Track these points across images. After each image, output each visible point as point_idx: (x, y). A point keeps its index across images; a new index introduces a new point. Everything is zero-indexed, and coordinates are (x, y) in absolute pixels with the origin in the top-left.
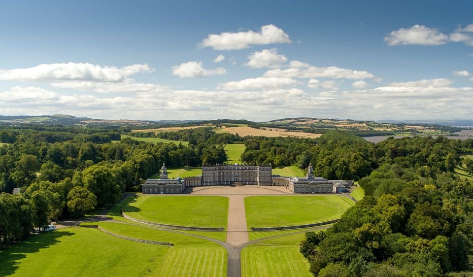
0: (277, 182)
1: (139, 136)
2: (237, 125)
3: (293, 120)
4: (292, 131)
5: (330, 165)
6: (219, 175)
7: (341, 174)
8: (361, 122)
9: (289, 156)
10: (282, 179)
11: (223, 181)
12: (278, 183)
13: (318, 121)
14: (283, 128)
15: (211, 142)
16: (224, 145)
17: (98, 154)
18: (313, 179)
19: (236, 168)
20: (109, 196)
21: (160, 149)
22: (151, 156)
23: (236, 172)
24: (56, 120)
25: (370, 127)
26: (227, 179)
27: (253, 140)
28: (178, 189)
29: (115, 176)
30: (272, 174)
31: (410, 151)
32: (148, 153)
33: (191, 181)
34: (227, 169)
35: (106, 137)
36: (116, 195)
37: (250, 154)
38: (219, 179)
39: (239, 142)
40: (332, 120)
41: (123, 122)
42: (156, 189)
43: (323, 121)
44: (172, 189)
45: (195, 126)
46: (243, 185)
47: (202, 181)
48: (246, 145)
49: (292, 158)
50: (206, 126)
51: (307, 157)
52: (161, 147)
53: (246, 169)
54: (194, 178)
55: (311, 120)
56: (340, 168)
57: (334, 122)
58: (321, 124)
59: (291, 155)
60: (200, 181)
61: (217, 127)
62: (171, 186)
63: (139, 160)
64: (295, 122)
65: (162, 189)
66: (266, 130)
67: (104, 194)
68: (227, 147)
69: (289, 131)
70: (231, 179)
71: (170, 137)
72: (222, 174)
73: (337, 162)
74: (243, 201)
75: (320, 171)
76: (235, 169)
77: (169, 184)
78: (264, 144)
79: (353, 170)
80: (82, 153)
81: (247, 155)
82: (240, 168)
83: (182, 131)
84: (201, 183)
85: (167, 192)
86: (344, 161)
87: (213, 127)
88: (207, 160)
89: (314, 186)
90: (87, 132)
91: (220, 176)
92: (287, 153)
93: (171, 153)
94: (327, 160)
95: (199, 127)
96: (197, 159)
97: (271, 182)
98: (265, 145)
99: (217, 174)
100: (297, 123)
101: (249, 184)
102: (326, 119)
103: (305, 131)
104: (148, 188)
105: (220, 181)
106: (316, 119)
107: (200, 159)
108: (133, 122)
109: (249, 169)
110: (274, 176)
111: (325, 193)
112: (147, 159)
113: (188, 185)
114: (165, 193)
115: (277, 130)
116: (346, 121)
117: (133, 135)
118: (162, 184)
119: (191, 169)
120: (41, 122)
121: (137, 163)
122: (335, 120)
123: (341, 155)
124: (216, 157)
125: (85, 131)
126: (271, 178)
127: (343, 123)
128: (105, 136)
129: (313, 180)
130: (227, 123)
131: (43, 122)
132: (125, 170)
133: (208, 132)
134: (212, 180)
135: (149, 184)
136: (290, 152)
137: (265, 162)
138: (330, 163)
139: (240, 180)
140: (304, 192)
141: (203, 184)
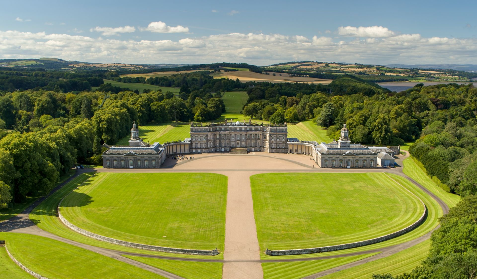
0: (295, 148)
1: (127, 81)
2: (237, 69)
3: (297, 64)
4: (297, 76)
5: (364, 123)
6: (214, 138)
7: (380, 136)
8: (370, 67)
9: (304, 109)
10: (301, 145)
11: (220, 146)
12: (296, 151)
13: (324, 65)
14: (287, 73)
15: (207, 89)
16: (222, 93)
17: (60, 106)
18: (348, 147)
19: (238, 129)
20: (36, 181)
21: (140, 100)
22: (124, 110)
23: (238, 134)
24: (43, 63)
25: (381, 72)
26: (225, 144)
27: (257, 87)
28: (154, 162)
29: (56, 146)
30: (288, 137)
31: (452, 102)
32: (121, 105)
33: (175, 147)
34: (225, 130)
35: (85, 83)
36: (50, 179)
37: (254, 106)
38: (214, 143)
39: (240, 89)
40: (339, 64)
41: (115, 66)
42: (123, 162)
43: (330, 65)
44: (146, 162)
45: (191, 70)
46: (248, 152)
47: (191, 147)
48: (249, 93)
49: (307, 110)
50: (203, 70)
51: (329, 111)
52: (141, 97)
53: (251, 130)
54: (179, 143)
55: (317, 64)
56: (379, 128)
57: (342, 66)
58: (327, 69)
59: (307, 107)
60: (187, 147)
61: (215, 71)
62: (143, 157)
63: (105, 117)
64: (299, 66)
65: (131, 162)
66: (269, 74)
67: (29, 179)
68: (227, 96)
69: (294, 76)
70: (230, 144)
71: (161, 83)
72: (218, 137)
73: (375, 120)
74: (249, 184)
75: (351, 131)
76: (236, 130)
77: (142, 154)
78: (270, 92)
79: (395, 131)
80: (38, 105)
81: (251, 107)
82: (243, 129)
83: (175, 76)
84: (190, 150)
85: (139, 166)
86: (384, 119)
87: (211, 71)
88: (201, 113)
89: (350, 158)
90: (68, 76)
91: (215, 140)
92: (301, 104)
93: (154, 105)
94: (361, 117)
95: (195, 71)
96: (188, 112)
97: (286, 148)
98: (271, 94)
99: (212, 138)
100: (302, 67)
101: (255, 151)
102: (333, 63)
103: (312, 76)
104: (112, 160)
105: (215, 147)
106: (321, 63)
107: (192, 111)
108: (125, 66)
109: (256, 130)
110: (291, 140)
111: (366, 168)
112: (119, 114)
113: (171, 153)
114: (136, 167)
115: (281, 75)
116: (354, 65)
117: (120, 80)
118: (130, 154)
119: (180, 124)
120: (25, 66)
121: (103, 121)
122: (342, 64)
123: (376, 109)
124: (212, 110)
125: (67, 76)
126: (286, 144)
127: (351, 67)
128: (84, 81)
129: (350, 149)
130: (227, 66)
131: (28, 66)
132: (78, 134)
133: (205, 77)
134: (204, 146)
135: (112, 154)
136: (305, 104)
137: (273, 116)
138: (365, 120)
139: (243, 145)
140: (336, 166)
141: (193, 150)
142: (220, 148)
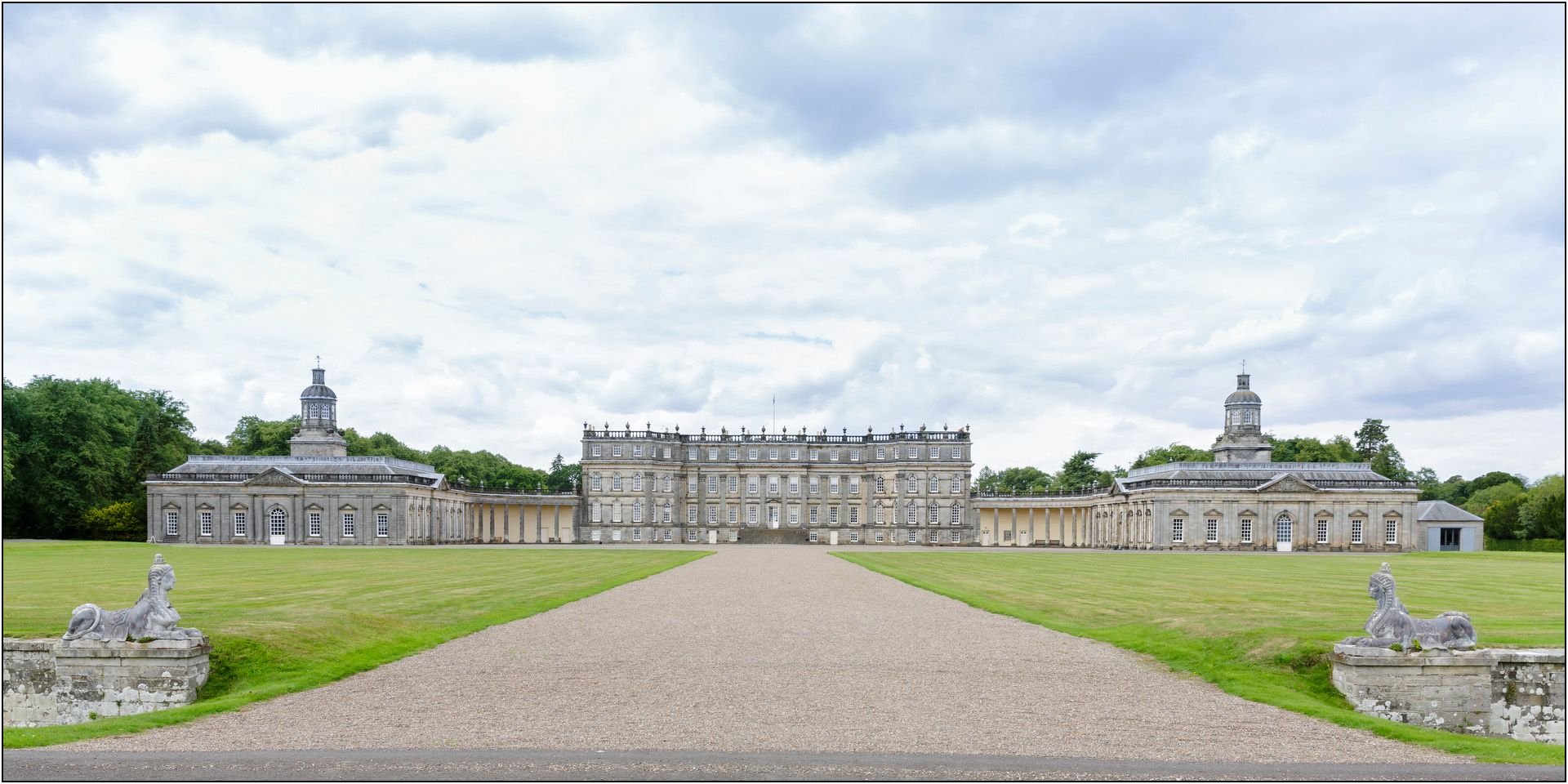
0: (1005, 525)
6: (676, 490)
10: (1031, 507)
11: (703, 525)
12: (1009, 535)
19: (774, 456)
23: (774, 474)
26: (721, 517)
34: (723, 458)
38: (678, 510)
47: (583, 519)
53: (824, 457)
54: (533, 499)
60: (568, 519)
62: (335, 492)
70: (741, 516)
72: (692, 487)
76: (764, 459)
77: (329, 478)
82: (795, 456)
84: (577, 532)
85: (314, 535)
89: (1291, 505)
91: (681, 498)
97: (967, 527)
99: (668, 486)
101: (841, 543)
104: (188, 504)
105: (682, 524)
109: (845, 460)
111: (1367, 549)
114: (297, 538)
118: (274, 479)
126: (968, 508)
134: (638, 517)
135: (190, 476)
139: (793, 517)
140: (1226, 543)
141: (590, 534)
142: (703, 530)
